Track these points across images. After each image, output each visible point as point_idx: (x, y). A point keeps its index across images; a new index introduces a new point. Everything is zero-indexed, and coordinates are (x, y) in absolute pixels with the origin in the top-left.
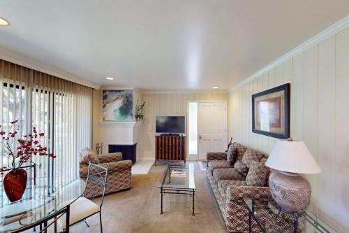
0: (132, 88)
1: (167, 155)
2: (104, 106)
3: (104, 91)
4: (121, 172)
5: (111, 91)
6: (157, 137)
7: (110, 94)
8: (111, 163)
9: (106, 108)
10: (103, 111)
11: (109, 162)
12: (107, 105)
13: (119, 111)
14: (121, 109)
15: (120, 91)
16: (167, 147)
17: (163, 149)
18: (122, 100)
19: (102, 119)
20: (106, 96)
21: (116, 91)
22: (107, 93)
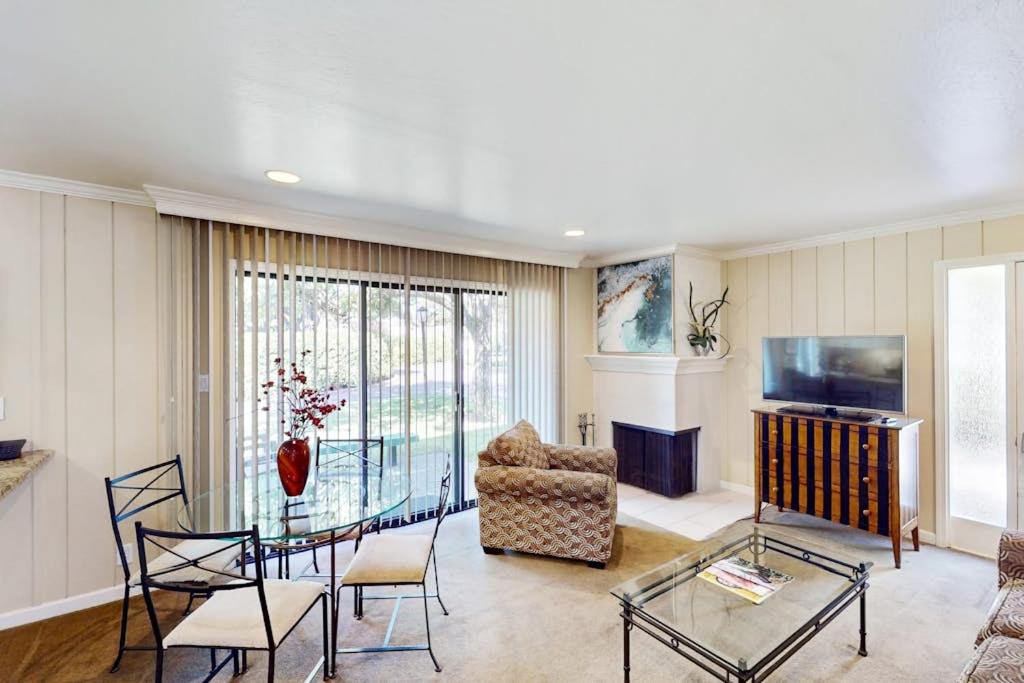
0: (671, 249)
1: (803, 490)
2: (601, 312)
3: (600, 270)
4: (574, 505)
5: (617, 266)
6: (764, 418)
7: (613, 274)
8: (577, 474)
9: (605, 315)
10: (599, 326)
11: (576, 469)
12: (607, 308)
13: (634, 324)
14: (641, 317)
15: (635, 263)
16: (802, 462)
17: (787, 468)
18: (643, 289)
19: (596, 347)
20: (604, 282)
21: (626, 265)
22: (607, 273)
